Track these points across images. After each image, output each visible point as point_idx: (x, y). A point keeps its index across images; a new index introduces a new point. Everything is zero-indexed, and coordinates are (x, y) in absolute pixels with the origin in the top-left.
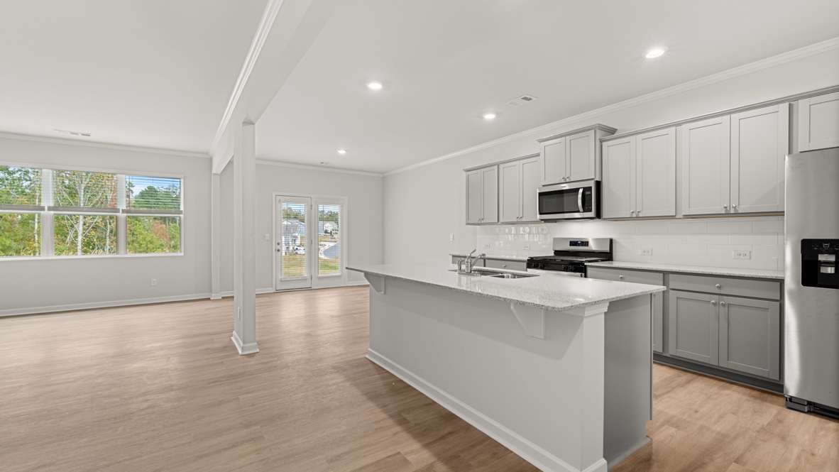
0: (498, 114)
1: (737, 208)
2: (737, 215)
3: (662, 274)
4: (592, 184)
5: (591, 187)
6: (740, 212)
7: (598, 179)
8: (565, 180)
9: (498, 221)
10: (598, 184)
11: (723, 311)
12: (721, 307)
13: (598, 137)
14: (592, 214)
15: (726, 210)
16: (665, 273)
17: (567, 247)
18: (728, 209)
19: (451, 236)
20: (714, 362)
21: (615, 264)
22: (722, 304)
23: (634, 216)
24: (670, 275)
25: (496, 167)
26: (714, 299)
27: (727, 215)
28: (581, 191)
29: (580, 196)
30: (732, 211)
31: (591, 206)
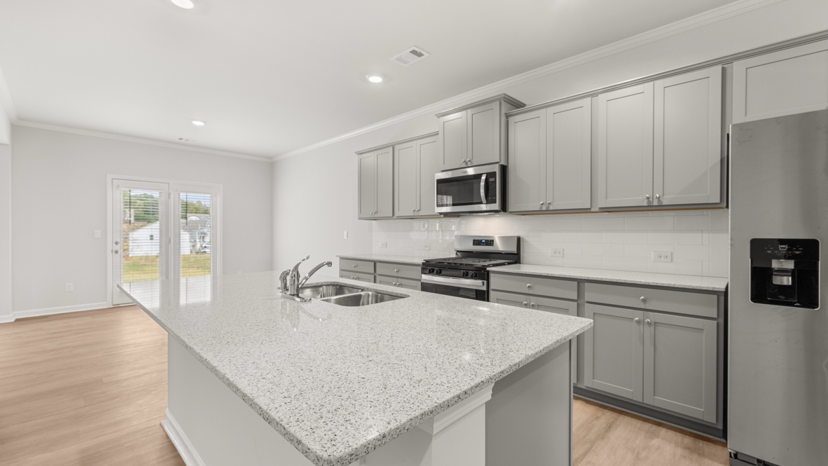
0: (384, 76)
1: (660, 199)
2: (662, 208)
3: (576, 283)
4: (496, 169)
5: (495, 172)
6: (664, 204)
7: (503, 163)
8: (467, 164)
9: (393, 215)
10: (504, 169)
11: (648, 331)
12: (646, 326)
13: (503, 111)
14: (496, 206)
15: (649, 202)
16: (580, 282)
17: (470, 247)
18: (651, 200)
19: (345, 232)
20: (637, 398)
21: (524, 268)
22: (648, 323)
23: (544, 208)
24: (586, 284)
25: (391, 148)
26: (637, 316)
27: (652, 208)
28: (484, 177)
29: (482, 184)
30: (655, 203)
31: (495, 196)
